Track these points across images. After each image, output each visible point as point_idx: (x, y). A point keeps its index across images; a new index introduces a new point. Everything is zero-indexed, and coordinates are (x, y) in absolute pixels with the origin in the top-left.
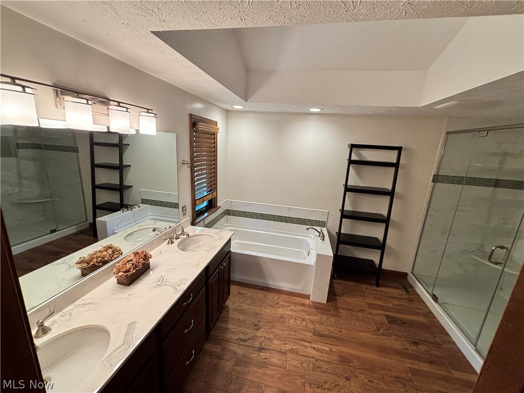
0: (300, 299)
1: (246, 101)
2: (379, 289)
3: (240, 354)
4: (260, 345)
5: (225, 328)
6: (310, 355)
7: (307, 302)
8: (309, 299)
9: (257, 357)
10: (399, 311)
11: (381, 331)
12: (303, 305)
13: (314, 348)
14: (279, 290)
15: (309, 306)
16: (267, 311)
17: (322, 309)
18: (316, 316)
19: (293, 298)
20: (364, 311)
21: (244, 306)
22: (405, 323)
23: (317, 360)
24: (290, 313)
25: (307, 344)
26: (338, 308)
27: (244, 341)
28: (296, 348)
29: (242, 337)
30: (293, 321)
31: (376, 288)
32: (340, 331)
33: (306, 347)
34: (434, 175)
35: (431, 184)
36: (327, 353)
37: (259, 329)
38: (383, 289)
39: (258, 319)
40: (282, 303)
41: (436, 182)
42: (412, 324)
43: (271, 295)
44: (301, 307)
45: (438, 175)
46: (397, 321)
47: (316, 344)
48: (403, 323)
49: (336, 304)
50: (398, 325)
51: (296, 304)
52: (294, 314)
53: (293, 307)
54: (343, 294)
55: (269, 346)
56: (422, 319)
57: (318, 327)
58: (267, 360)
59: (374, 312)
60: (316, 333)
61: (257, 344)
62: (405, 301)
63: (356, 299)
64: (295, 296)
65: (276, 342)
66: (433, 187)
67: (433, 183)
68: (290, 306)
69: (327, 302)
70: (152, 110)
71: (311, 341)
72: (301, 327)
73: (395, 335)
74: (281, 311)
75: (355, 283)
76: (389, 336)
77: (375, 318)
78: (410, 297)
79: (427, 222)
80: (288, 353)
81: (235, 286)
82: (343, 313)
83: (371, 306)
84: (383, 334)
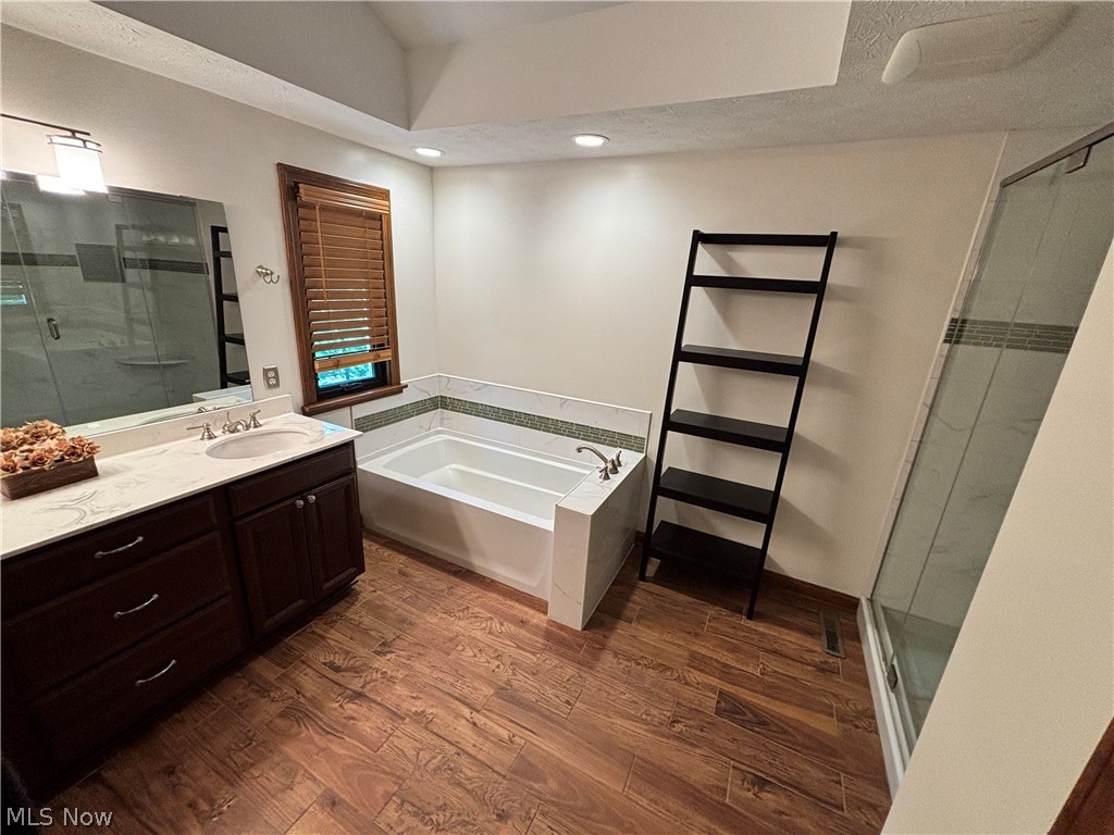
0: (525, 609)
1: (409, 129)
2: (751, 624)
3: (308, 695)
4: (363, 687)
5: (320, 636)
6: (454, 739)
7: (536, 618)
8: (546, 613)
9: (335, 709)
10: (771, 691)
11: (678, 727)
12: (523, 623)
13: (475, 724)
14: (493, 581)
15: (535, 629)
16: (433, 621)
17: (561, 642)
18: (534, 654)
19: (512, 603)
20: (670, 668)
21: (390, 601)
22: (763, 723)
23: (461, 752)
24: (479, 634)
25: (466, 711)
26: (603, 647)
27: (337, 670)
28: (432, 714)
29: (339, 661)
30: (471, 654)
31: (744, 621)
32: (568, 702)
33: (459, 716)
34: (954, 321)
35: (941, 348)
36: (499, 742)
37: (385, 654)
38: (761, 627)
39: (398, 633)
40: (477, 609)
41: (957, 342)
42: (784, 732)
43: (465, 590)
44: (513, 628)
45: (964, 321)
46: (744, 714)
47: (487, 717)
48: (761, 722)
49: (604, 637)
50: (742, 723)
51: (506, 617)
52: (488, 639)
53: (496, 625)
54: (640, 618)
55: (378, 694)
56: (827, 726)
57: (522, 682)
58: (352, 721)
59: (695, 676)
60: (506, 694)
61: (356, 684)
62: (809, 668)
63: (667, 637)
64: (518, 601)
65: (400, 689)
66: (949, 358)
67: (948, 345)
68: (491, 619)
69: (584, 629)
70: (88, 134)
71: (478, 708)
72: (481, 671)
73: (711, 744)
74: (460, 626)
75: (692, 600)
76: (692, 745)
77: (687, 692)
78: (831, 661)
79: (923, 461)
80: (407, 720)
81: (403, 557)
82: (608, 661)
83: (697, 662)
84: (680, 738)
